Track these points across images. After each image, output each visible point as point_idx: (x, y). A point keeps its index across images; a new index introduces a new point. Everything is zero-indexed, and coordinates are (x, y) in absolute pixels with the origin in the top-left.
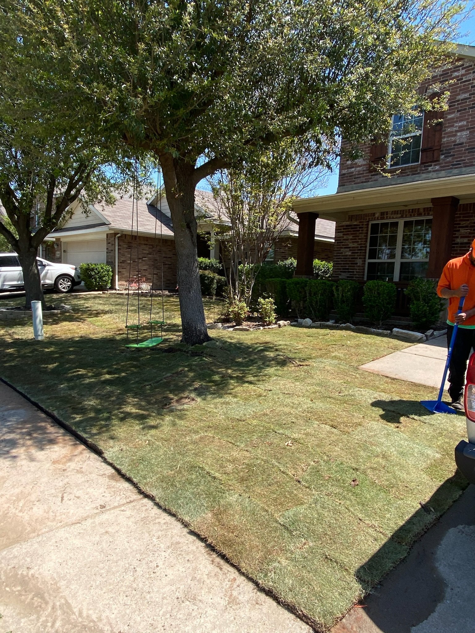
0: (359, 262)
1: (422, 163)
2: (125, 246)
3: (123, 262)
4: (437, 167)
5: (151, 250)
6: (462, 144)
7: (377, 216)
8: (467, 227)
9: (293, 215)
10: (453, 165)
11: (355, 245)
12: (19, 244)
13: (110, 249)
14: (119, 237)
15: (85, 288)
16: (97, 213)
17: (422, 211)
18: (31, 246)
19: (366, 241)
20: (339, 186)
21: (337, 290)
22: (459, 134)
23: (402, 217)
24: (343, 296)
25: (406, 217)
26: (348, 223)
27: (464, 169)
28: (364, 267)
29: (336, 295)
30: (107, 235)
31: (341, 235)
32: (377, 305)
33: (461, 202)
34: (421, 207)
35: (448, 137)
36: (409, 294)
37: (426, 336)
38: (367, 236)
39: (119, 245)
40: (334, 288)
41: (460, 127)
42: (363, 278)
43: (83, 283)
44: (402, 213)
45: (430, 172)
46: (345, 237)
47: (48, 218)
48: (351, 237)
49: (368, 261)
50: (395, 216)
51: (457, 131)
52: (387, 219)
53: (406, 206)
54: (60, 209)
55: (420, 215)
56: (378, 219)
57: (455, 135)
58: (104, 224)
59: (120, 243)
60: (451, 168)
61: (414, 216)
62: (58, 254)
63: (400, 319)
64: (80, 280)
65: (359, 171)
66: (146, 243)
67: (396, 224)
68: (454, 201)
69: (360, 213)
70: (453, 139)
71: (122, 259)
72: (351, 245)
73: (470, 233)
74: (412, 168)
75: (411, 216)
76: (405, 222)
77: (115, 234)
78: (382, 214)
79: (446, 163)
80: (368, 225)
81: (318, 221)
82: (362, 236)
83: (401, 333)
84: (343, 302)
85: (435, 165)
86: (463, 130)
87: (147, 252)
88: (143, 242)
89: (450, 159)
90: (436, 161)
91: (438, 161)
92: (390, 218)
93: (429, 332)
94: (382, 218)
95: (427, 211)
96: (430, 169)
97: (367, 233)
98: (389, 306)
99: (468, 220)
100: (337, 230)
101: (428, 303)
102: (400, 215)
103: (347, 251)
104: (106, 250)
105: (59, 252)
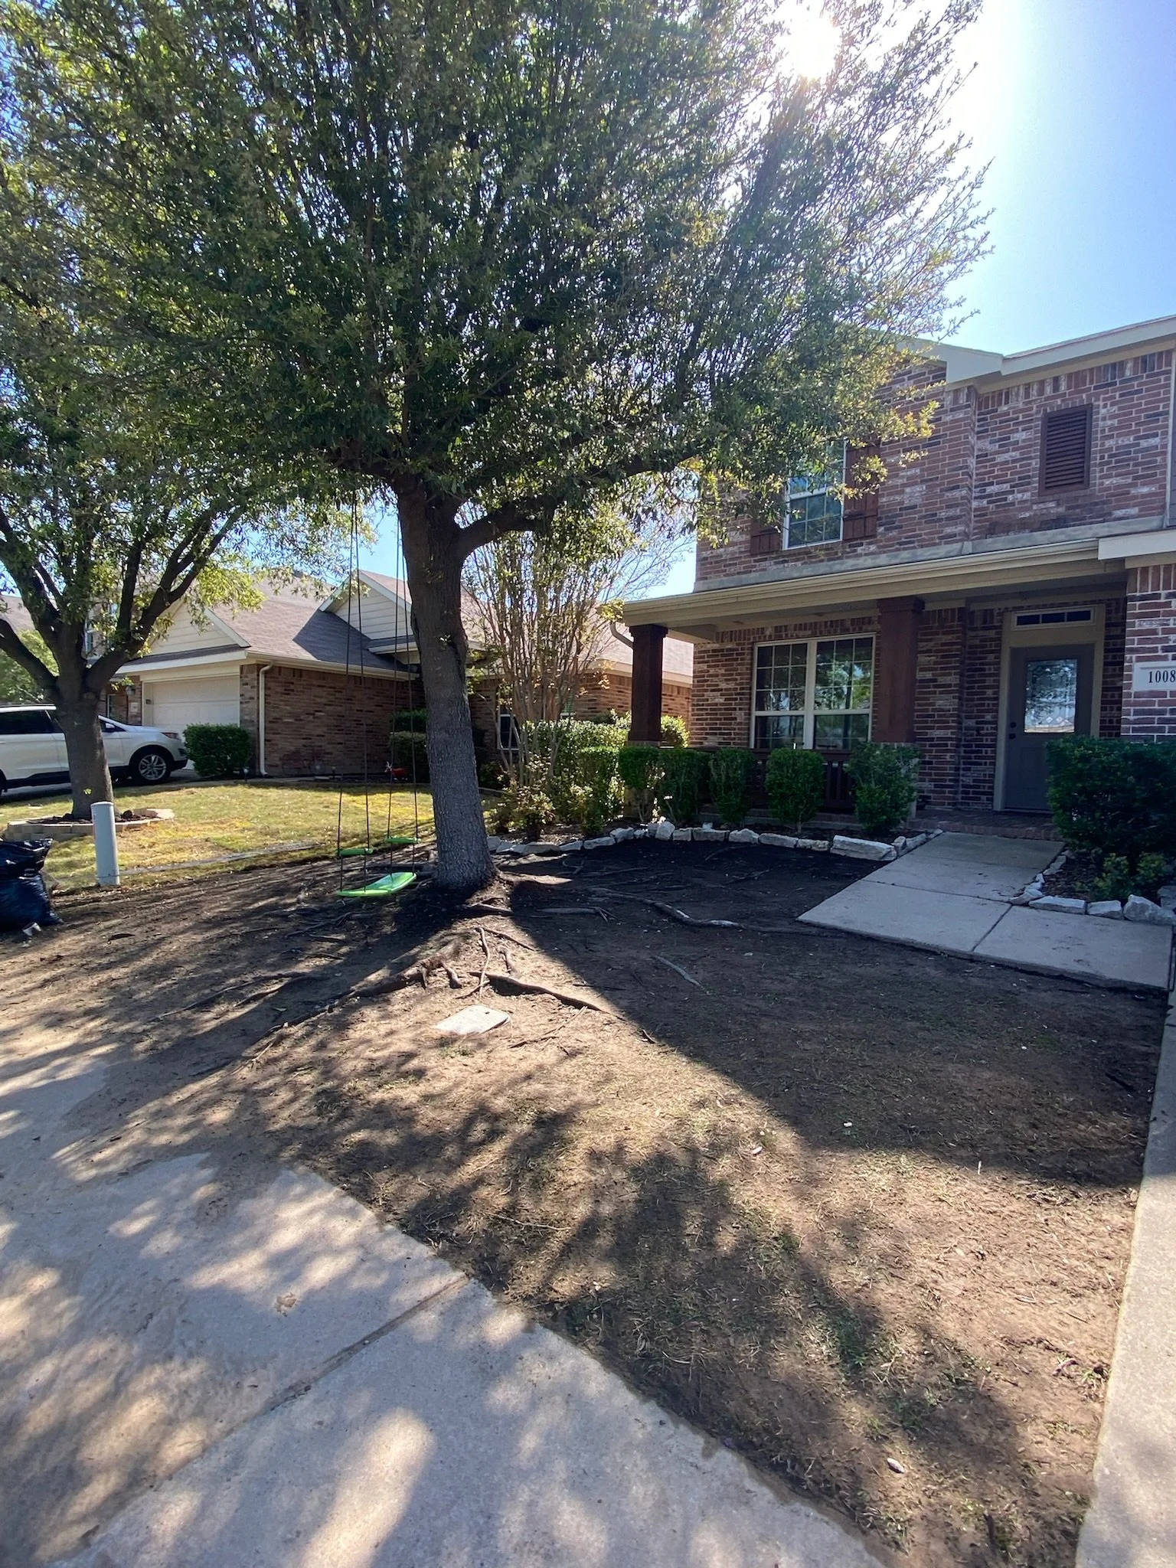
0: (740, 716)
1: (845, 540)
2: (280, 689)
3: (275, 720)
4: (873, 548)
5: (331, 698)
6: (915, 507)
7: (768, 633)
8: (929, 651)
9: (623, 629)
10: (900, 544)
11: (732, 685)
12: (59, 684)
13: (248, 695)
14: (266, 672)
15: (195, 774)
16: (220, 625)
17: (848, 624)
18: (85, 688)
19: (751, 679)
20: (698, 579)
21: (717, 766)
22: (908, 490)
23: (814, 635)
24: (727, 777)
25: (821, 634)
26: (716, 646)
27: (919, 551)
28: (749, 724)
29: (716, 777)
30: (242, 667)
31: (704, 667)
32: (793, 794)
33: (929, 607)
34: (848, 616)
35: (889, 494)
36: (852, 772)
37: (896, 848)
38: (751, 669)
39: (266, 688)
40: (711, 763)
41: (908, 478)
42: (748, 744)
43: (190, 765)
44: (814, 630)
45: (860, 555)
46: (712, 671)
47: (124, 630)
48: (723, 671)
49: (756, 713)
50: (801, 633)
51: (904, 485)
52: (787, 637)
53: (820, 614)
54: (150, 615)
55: (845, 631)
56: (770, 639)
57: (903, 492)
58: (235, 648)
59: (271, 685)
60: (898, 550)
61: (835, 633)
62: (134, 708)
63: (830, 819)
64: (183, 758)
65: (733, 553)
66: (322, 683)
67: (802, 649)
68: (917, 604)
69: (738, 628)
70: (898, 498)
71: (274, 715)
72: (723, 686)
73: (936, 663)
74: (827, 548)
75: (829, 634)
76: (820, 645)
77: (259, 666)
78: (777, 629)
79: (889, 540)
80: (752, 649)
81: (666, 640)
82: (743, 669)
83: (850, 844)
84: (728, 788)
85: (870, 544)
86: (916, 483)
87: (323, 700)
88: (315, 683)
89: (894, 533)
90: (871, 536)
91: (875, 536)
92: (792, 637)
93: (900, 841)
94: (779, 638)
95: (859, 624)
96: (859, 550)
97: (752, 664)
98: (815, 795)
99: (930, 640)
100: (698, 659)
101: (888, 788)
102: (809, 632)
103: (715, 697)
104: (239, 698)
105: (136, 704)
